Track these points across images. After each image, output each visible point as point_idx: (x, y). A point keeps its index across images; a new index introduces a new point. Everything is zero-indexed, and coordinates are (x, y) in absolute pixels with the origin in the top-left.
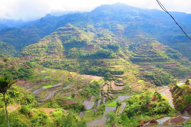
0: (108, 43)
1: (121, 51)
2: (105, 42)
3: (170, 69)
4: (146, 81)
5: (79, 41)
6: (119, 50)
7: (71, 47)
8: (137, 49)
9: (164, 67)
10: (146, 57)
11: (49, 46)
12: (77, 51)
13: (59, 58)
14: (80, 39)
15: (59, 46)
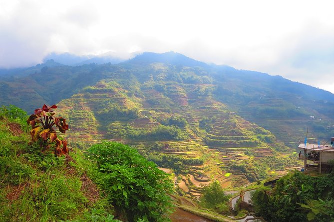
0: (170, 117)
1: (189, 130)
2: (163, 115)
3: (263, 157)
4: (235, 175)
5: (125, 112)
6: (186, 127)
7: (110, 120)
8: (212, 127)
9: (255, 154)
10: (228, 140)
11: (71, 117)
12: (122, 128)
13: (91, 138)
14: (125, 108)
15: (89, 117)
